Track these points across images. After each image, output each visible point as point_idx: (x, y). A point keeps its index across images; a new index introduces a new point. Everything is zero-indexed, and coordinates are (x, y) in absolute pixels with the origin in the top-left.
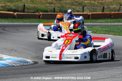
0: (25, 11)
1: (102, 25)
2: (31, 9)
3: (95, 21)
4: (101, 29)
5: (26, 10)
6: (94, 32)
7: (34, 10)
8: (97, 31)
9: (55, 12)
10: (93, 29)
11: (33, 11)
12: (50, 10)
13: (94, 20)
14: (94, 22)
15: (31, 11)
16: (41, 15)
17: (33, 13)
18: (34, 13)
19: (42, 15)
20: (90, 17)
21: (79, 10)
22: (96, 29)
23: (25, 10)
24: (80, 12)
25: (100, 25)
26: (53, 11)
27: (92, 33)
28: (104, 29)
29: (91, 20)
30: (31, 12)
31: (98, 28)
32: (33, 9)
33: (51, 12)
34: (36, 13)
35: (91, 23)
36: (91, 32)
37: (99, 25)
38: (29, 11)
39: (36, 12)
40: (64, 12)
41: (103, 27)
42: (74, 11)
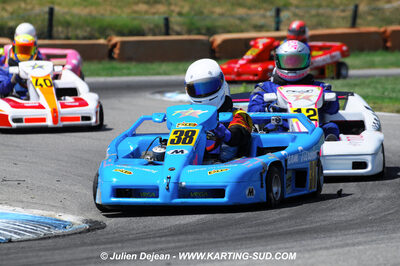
0: (55, 34)
2: (77, 27)
5: (60, 29)
7: (88, 29)
9: (167, 34)
11: (85, 34)
12: (152, 26)
15: (80, 33)
16: (115, 45)
17: (85, 38)
18: (90, 39)
19: (118, 46)
21: (262, 22)
23: (55, 29)
24: (267, 31)
26: (163, 29)
30: (77, 38)
32: (88, 25)
33: (155, 35)
34: (97, 38)
38: (70, 35)
39: (97, 35)
40: (203, 31)
42: (243, 26)
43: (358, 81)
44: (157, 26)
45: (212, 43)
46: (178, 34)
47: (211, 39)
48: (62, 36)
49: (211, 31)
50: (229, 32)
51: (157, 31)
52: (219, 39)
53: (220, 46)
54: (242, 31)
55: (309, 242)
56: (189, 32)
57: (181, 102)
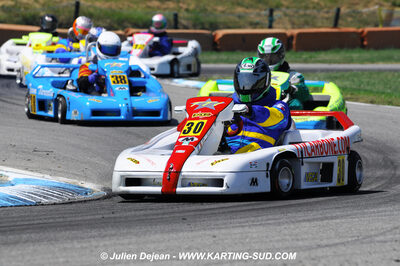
1: (332, 70)
3: (310, 57)
9: (176, 28)
13: (305, 55)
14: (306, 61)
15: (101, 24)
20: (294, 42)
21: (257, 20)
24: (262, 28)
25: (327, 70)
26: (173, 24)
29: (298, 54)
34: (116, 30)
35: (296, 61)
37: (322, 70)
39: (116, 26)
40: (207, 26)
42: (241, 23)
43: (338, 75)
45: (215, 37)
46: (186, 28)
47: (213, 33)
49: (214, 26)
50: (229, 28)
52: (220, 33)
53: (220, 39)
54: (240, 27)
55: (294, 214)
56: (195, 27)
57: (187, 87)
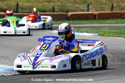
0: (18, 11)
1: (111, 27)
2: (25, 9)
3: (103, 22)
4: (109, 31)
5: (20, 10)
6: (102, 34)
7: (29, 10)
8: (105, 33)
9: (54, 12)
10: (100, 31)
11: (28, 12)
12: (49, 9)
13: (101, 21)
14: (101, 23)
15: (26, 11)
20: (97, 16)
21: (83, 9)
22: (103, 31)
24: (85, 11)
25: (109, 27)
26: (52, 11)
27: (99, 35)
28: (113, 31)
29: (98, 21)
30: (25, 13)
31: (106, 29)
33: (50, 12)
35: (97, 24)
36: (97, 35)
37: (107, 27)
38: (23, 12)
40: (65, 11)
41: (112, 29)
42: (77, 10)
44: (50, 9)
45: (68, 15)
46: (57, 12)
47: (67, 14)
48: (21, 12)
49: (67, 11)
50: (73, 12)
51: (50, 11)
52: (70, 14)
53: (70, 16)
54: (77, 11)
56: (61, 11)
